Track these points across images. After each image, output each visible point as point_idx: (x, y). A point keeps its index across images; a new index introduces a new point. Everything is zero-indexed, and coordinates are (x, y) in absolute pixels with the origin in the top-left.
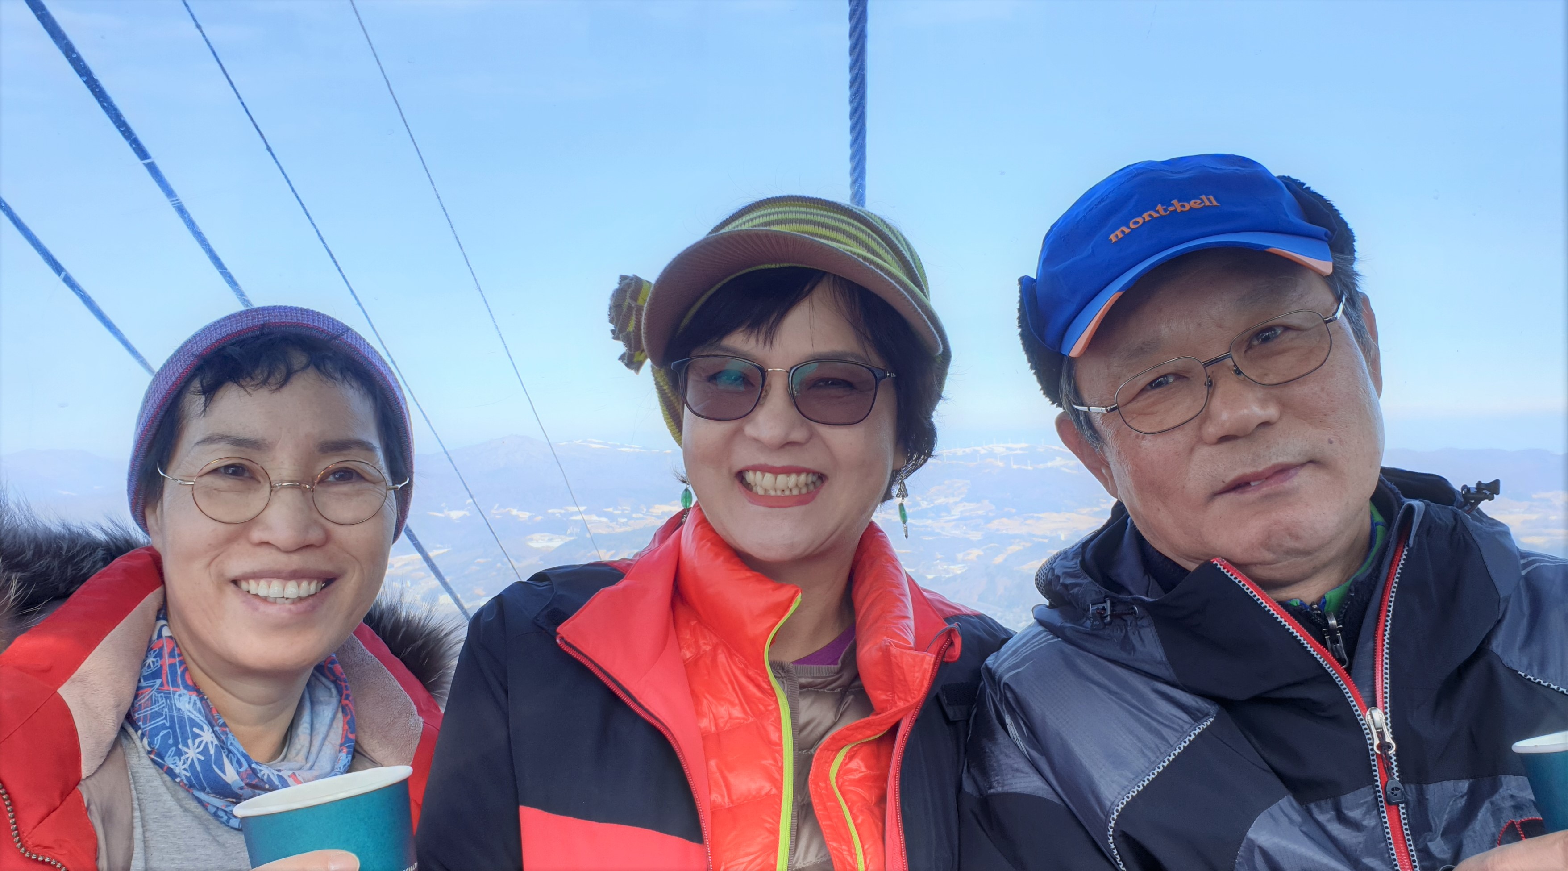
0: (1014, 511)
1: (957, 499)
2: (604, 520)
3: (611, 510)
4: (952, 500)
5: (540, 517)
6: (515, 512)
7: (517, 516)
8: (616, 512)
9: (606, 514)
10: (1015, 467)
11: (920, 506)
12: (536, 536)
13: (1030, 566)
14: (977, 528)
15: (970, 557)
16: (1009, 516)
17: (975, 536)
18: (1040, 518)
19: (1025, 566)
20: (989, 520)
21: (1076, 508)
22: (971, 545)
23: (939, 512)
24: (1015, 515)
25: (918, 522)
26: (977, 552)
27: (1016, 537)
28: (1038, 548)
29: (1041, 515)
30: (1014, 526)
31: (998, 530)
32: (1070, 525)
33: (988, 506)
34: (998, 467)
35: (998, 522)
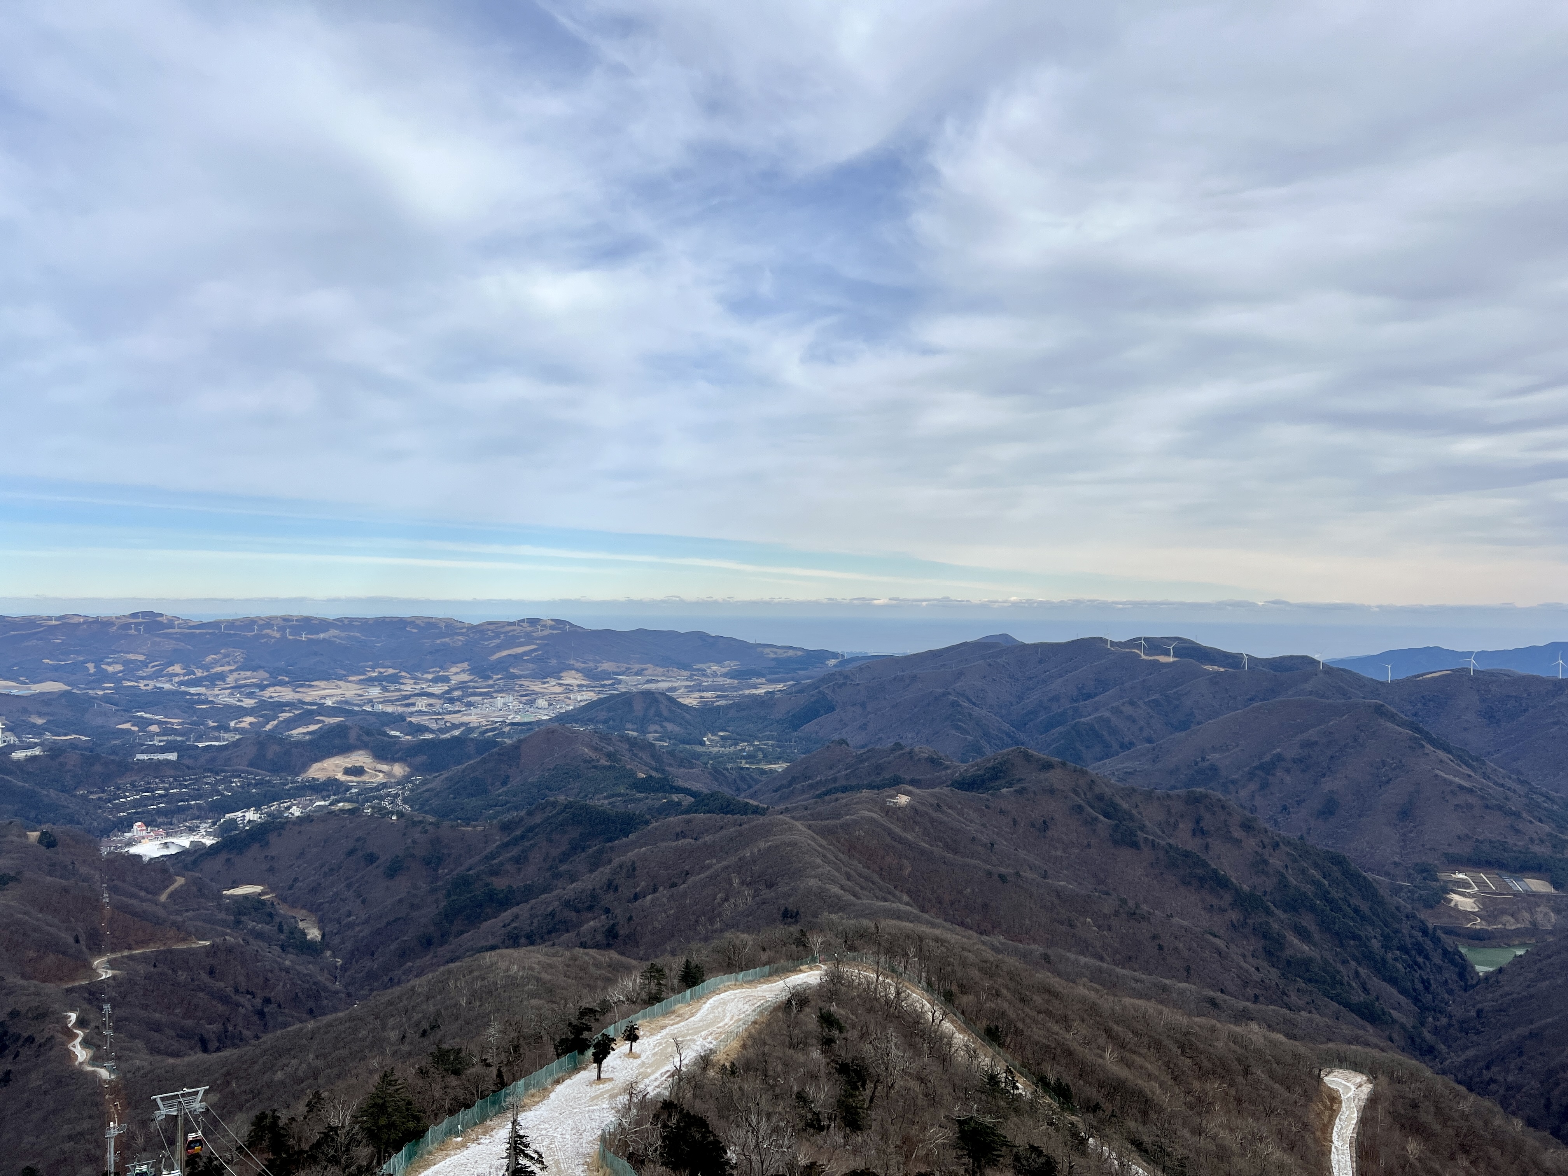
0: (287, 679)
1: (233, 668)
10: (291, 637)
11: (194, 674)
13: (298, 732)
14: (251, 695)
15: (242, 725)
16: (282, 684)
17: (248, 703)
18: (311, 686)
19: (294, 732)
20: (263, 688)
21: (345, 676)
22: (244, 712)
23: (214, 680)
24: (287, 683)
25: (193, 690)
26: (250, 719)
27: (287, 704)
28: (307, 715)
29: (312, 683)
30: (286, 694)
31: (271, 697)
32: (339, 691)
33: (263, 674)
34: (275, 637)
35: (272, 689)
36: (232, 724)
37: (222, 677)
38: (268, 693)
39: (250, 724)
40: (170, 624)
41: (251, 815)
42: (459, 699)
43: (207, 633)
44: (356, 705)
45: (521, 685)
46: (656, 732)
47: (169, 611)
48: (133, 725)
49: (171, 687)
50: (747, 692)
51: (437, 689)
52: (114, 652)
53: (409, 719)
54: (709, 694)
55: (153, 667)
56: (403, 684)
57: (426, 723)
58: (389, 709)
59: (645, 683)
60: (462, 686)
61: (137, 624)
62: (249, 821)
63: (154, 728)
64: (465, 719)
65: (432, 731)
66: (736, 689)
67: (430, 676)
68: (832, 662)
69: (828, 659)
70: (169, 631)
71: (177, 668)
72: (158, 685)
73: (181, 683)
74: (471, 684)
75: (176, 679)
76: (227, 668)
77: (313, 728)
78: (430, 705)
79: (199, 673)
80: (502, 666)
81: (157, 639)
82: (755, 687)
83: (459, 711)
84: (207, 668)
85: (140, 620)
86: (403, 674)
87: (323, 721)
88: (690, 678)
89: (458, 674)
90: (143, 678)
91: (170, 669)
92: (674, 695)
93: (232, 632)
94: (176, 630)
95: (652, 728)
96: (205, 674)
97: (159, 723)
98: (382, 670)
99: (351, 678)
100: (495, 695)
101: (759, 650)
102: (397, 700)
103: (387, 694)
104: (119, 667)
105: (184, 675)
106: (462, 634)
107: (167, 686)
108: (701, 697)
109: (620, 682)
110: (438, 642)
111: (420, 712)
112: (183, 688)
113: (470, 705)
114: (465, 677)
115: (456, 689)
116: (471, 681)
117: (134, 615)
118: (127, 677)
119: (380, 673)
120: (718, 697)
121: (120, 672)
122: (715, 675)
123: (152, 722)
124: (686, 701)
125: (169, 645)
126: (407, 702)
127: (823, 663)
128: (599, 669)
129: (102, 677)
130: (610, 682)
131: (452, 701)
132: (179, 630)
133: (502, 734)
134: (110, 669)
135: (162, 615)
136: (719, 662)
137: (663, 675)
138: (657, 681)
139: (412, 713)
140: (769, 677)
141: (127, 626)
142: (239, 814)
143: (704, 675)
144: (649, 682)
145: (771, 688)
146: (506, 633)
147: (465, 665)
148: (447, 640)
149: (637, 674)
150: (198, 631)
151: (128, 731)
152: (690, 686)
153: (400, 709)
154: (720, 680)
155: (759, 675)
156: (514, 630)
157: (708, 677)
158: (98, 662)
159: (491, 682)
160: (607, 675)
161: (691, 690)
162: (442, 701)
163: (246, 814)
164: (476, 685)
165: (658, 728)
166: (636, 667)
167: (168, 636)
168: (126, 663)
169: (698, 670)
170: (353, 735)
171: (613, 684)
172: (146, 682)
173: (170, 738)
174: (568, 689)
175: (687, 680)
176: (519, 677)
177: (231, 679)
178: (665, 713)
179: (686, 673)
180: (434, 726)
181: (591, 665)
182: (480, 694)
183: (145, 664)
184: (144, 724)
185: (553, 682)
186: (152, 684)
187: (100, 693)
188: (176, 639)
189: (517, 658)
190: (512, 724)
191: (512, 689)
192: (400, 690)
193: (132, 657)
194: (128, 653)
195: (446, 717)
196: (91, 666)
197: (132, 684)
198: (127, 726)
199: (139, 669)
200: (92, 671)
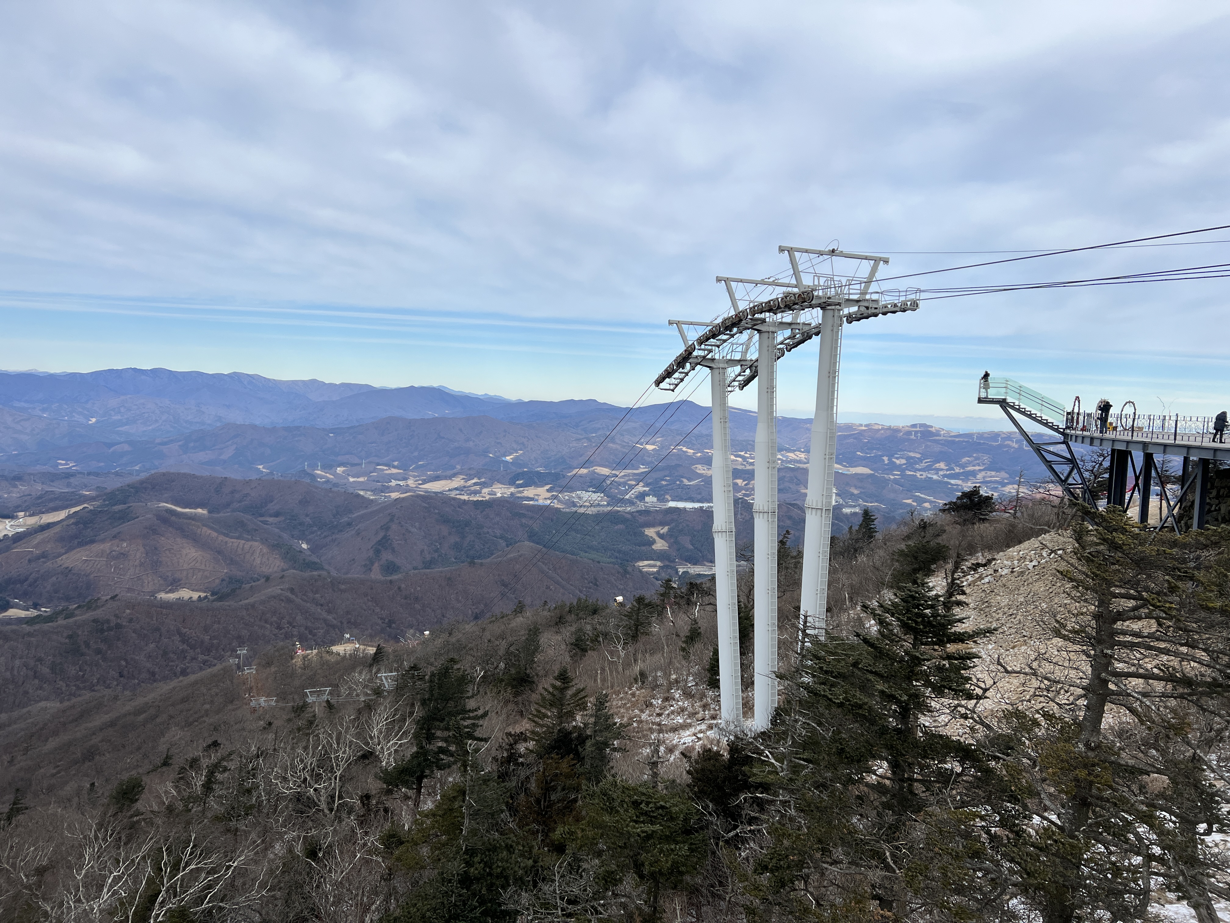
1: (982, 468)
2: (740, 459)
3: (742, 453)
4: (977, 468)
5: (699, 454)
6: (684, 449)
7: (686, 452)
8: (746, 455)
9: (740, 456)
11: (954, 470)
12: (699, 466)
20: (1004, 485)
23: (967, 476)
25: (953, 482)
31: (1010, 492)
33: (1004, 474)
34: (1014, 447)
35: (1011, 486)
37: (974, 474)
40: (937, 434)
43: (963, 441)
47: (936, 425)
48: (913, 501)
49: (938, 478)
52: (901, 450)
55: (926, 463)
61: (916, 432)
70: (937, 438)
71: (942, 465)
72: (929, 476)
73: (944, 476)
75: (941, 473)
79: (957, 470)
81: (929, 443)
84: (963, 466)
85: (918, 429)
90: (920, 470)
91: (937, 465)
93: (982, 441)
94: (942, 438)
96: (962, 471)
97: (930, 502)
104: (903, 461)
105: (947, 470)
107: (935, 477)
112: (947, 480)
117: (914, 426)
118: (909, 468)
121: (904, 464)
123: (926, 501)
125: (937, 448)
129: (893, 467)
132: (944, 438)
134: (898, 462)
135: (932, 427)
141: (909, 433)
150: (957, 439)
151: (910, 505)
158: (891, 456)
167: (937, 442)
168: (908, 458)
172: (921, 473)
177: (980, 476)
183: (920, 460)
184: (921, 501)
186: (925, 475)
187: (892, 477)
188: (942, 444)
193: (912, 454)
194: (910, 452)
196: (886, 459)
197: (912, 473)
198: (909, 501)
199: (916, 463)
200: (886, 462)
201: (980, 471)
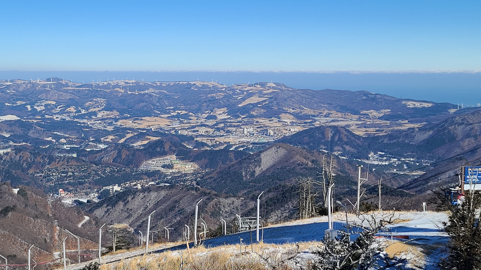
0: (129, 116)
10: (129, 92)
11: (81, 112)
13: (137, 144)
14: (110, 124)
15: (108, 140)
16: (126, 118)
17: (110, 128)
18: (141, 120)
19: (135, 145)
20: (116, 120)
21: (159, 114)
22: (109, 133)
23: (90, 115)
24: (129, 117)
25: (81, 121)
26: (111, 137)
27: (130, 129)
28: (141, 135)
29: (143, 118)
30: (129, 123)
31: (121, 125)
32: (157, 123)
33: (116, 113)
34: (121, 92)
35: (121, 121)
36: (102, 139)
37: (95, 114)
38: (119, 123)
39: (111, 139)
40: (66, 85)
41: (117, 188)
42: (223, 129)
43: (86, 90)
44: (167, 131)
45: (257, 122)
46: (339, 151)
48: (53, 139)
49: (69, 119)
50: (396, 128)
51: (211, 122)
52: (40, 100)
53: (196, 139)
54: (372, 129)
55: (59, 108)
56: (191, 119)
57: (205, 141)
58: (185, 133)
59: (330, 122)
60: (224, 121)
61: (51, 85)
62: (116, 191)
63: (63, 140)
64: (227, 140)
65: (208, 146)
66: (388, 127)
67: (206, 116)
68: (452, 111)
69: (450, 108)
70: (67, 88)
71: (72, 109)
72: (63, 117)
73: (75, 117)
74: (229, 121)
75: (72, 115)
76: (97, 109)
77: (145, 142)
78: (207, 132)
79: (83, 112)
80: (246, 110)
81: (61, 93)
82: (400, 125)
83: (223, 136)
84: (87, 109)
85: (52, 83)
86: (191, 114)
87: (150, 139)
88: (359, 119)
89: (221, 114)
90: (55, 114)
91: (68, 109)
92: (350, 129)
93: (99, 89)
94: (70, 88)
95: (336, 148)
96: (86, 112)
97: (65, 138)
98: (179, 112)
99: (162, 116)
100: (243, 127)
101: (404, 102)
102: (188, 128)
103: (183, 125)
104: (43, 108)
105: (76, 113)
106: (223, 92)
107: (68, 119)
108: (366, 131)
109: (315, 121)
110: (209, 96)
111: (202, 136)
112: (76, 120)
113: (228, 132)
114: (225, 116)
115: (221, 123)
116: (228, 119)
117: (49, 80)
118: (47, 113)
119: (178, 113)
120: (377, 131)
121: (43, 110)
122: (374, 118)
123: (62, 137)
124: (357, 133)
125: (67, 96)
126: (194, 129)
127: (446, 111)
128: (303, 113)
129: (34, 113)
130: (310, 120)
131: (218, 129)
132: (72, 88)
133: (248, 149)
134: (38, 109)
136: (377, 110)
137: (342, 117)
138: (338, 121)
139: (197, 136)
140: (410, 119)
141: (45, 86)
142: (111, 187)
143: (367, 118)
144: (333, 121)
145: (411, 126)
146: (247, 91)
147: (225, 109)
148: (214, 95)
149: (325, 116)
151: (50, 142)
152: (359, 124)
153: (190, 133)
154: (379, 122)
155: (404, 118)
156: (252, 90)
157: (370, 119)
158: (32, 105)
159: (240, 119)
160: (307, 117)
161: (359, 126)
162: (213, 130)
163: (114, 187)
164: (232, 121)
165: (341, 149)
166: (326, 112)
167: (66, 91)
168: (46, 106)
169: (364, 114)
170: (167, 147)
171: (311, 122)
172: (57, 116)
173: (72, 146)
174: (285, 125)
175: (357, 120)
176: (256, 117)
177: (100, 115)
178: (345, 139)
179: (357, 117)
180: (209, 143)
181: (298, 111)
182: (234, 126)
183: (56, 106)
184: (58, 138)
185: (276, 120)
186: (60, 117)
187: (35, 121)
188: (71, 93)
189: (255, 105)
190: (254, 143)
191: (252, 123)
192: (189, 123)
193: (48, 102)
194: (47, 100)
195: (216, 139)
196: (29, 107)
197: (50, 117)
198: (50, 139)
199: (53, 109)
200: (29, 109)
201: (100, 111)
